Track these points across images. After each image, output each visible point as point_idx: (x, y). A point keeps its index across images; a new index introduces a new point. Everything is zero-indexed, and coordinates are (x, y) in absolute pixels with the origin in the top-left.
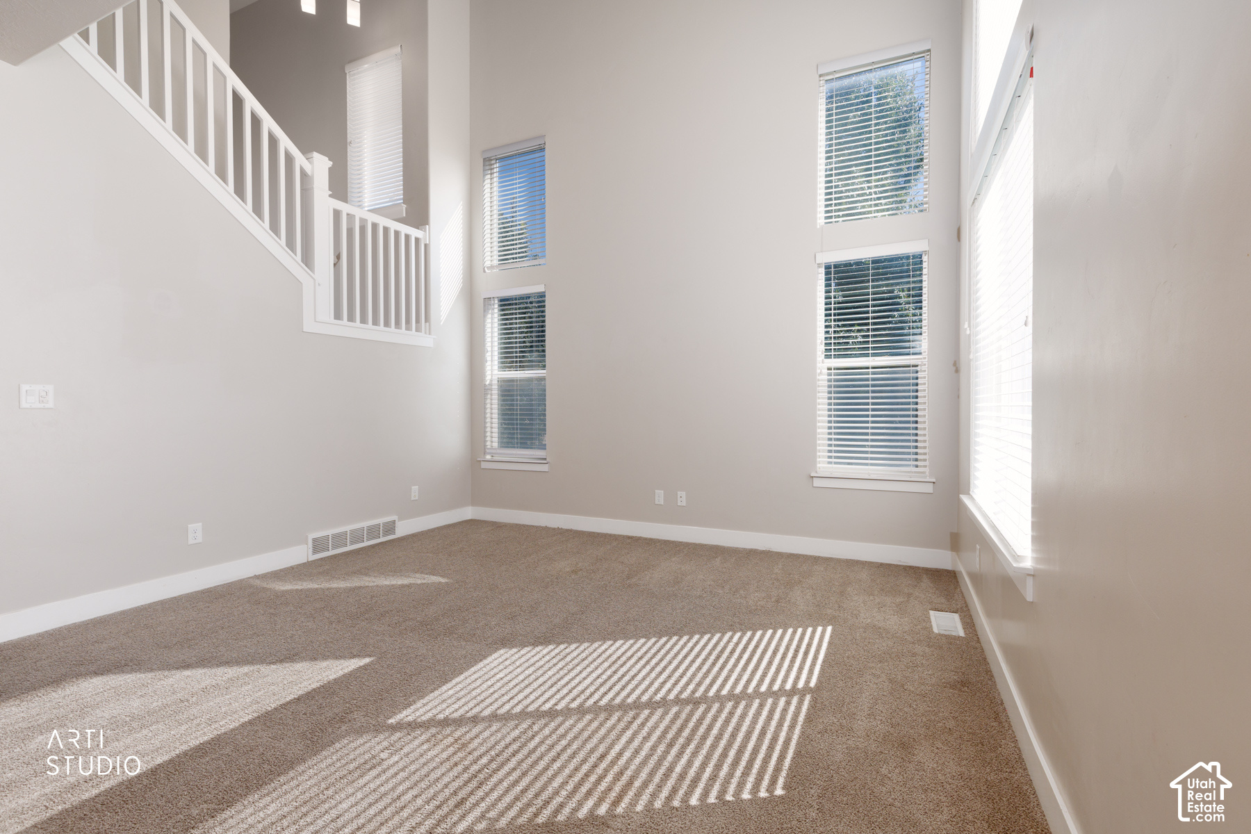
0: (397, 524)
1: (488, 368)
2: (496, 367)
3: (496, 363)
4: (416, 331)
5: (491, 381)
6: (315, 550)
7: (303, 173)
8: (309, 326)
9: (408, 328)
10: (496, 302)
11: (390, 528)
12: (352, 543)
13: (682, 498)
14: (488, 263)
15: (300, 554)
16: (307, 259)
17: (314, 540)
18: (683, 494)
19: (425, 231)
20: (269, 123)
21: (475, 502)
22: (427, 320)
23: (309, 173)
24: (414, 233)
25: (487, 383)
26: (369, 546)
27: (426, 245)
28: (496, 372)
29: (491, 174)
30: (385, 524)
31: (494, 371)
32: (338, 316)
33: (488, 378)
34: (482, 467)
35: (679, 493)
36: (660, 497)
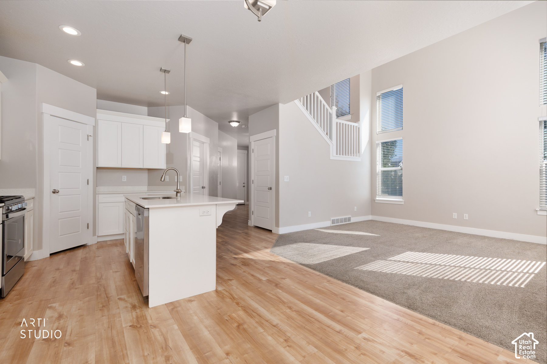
0: (351, 218)
1: (378, 167)
2: (380, 167)
3: (380, 165)
4: (356, 156)
5: (379, 171)
6: (333, 223)
7: (330, 113)
8: (332, 158)
9: (348, 155)
10: (381, 144)
11: (349, 219)
12: (341, 222)
13: (466, 216)
14: (378, 131)
15: (328, 224)
16: (331, 138)
17: (332, 220)
18: (467, 215)
19: (358, 123)
20: (323, 102)
21: (372, 214)
22: (359, 152)
23: (331, 113)
24: (355, 124)
25: (377, 172)
26: (345, 224)
27: (358, 128)
28: (380, 168)
29: (379, 99)
30: (348, 218)
31: (379, 168)
32: (337, 154)
33: (378, 170)
34: (376, 202)
35: (465, 215)
36: (455, 216)
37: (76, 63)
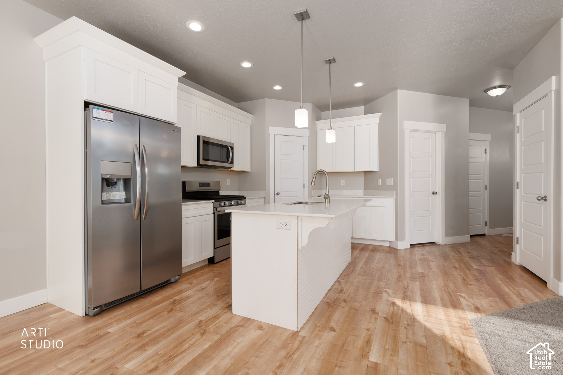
37: (278, 88)
